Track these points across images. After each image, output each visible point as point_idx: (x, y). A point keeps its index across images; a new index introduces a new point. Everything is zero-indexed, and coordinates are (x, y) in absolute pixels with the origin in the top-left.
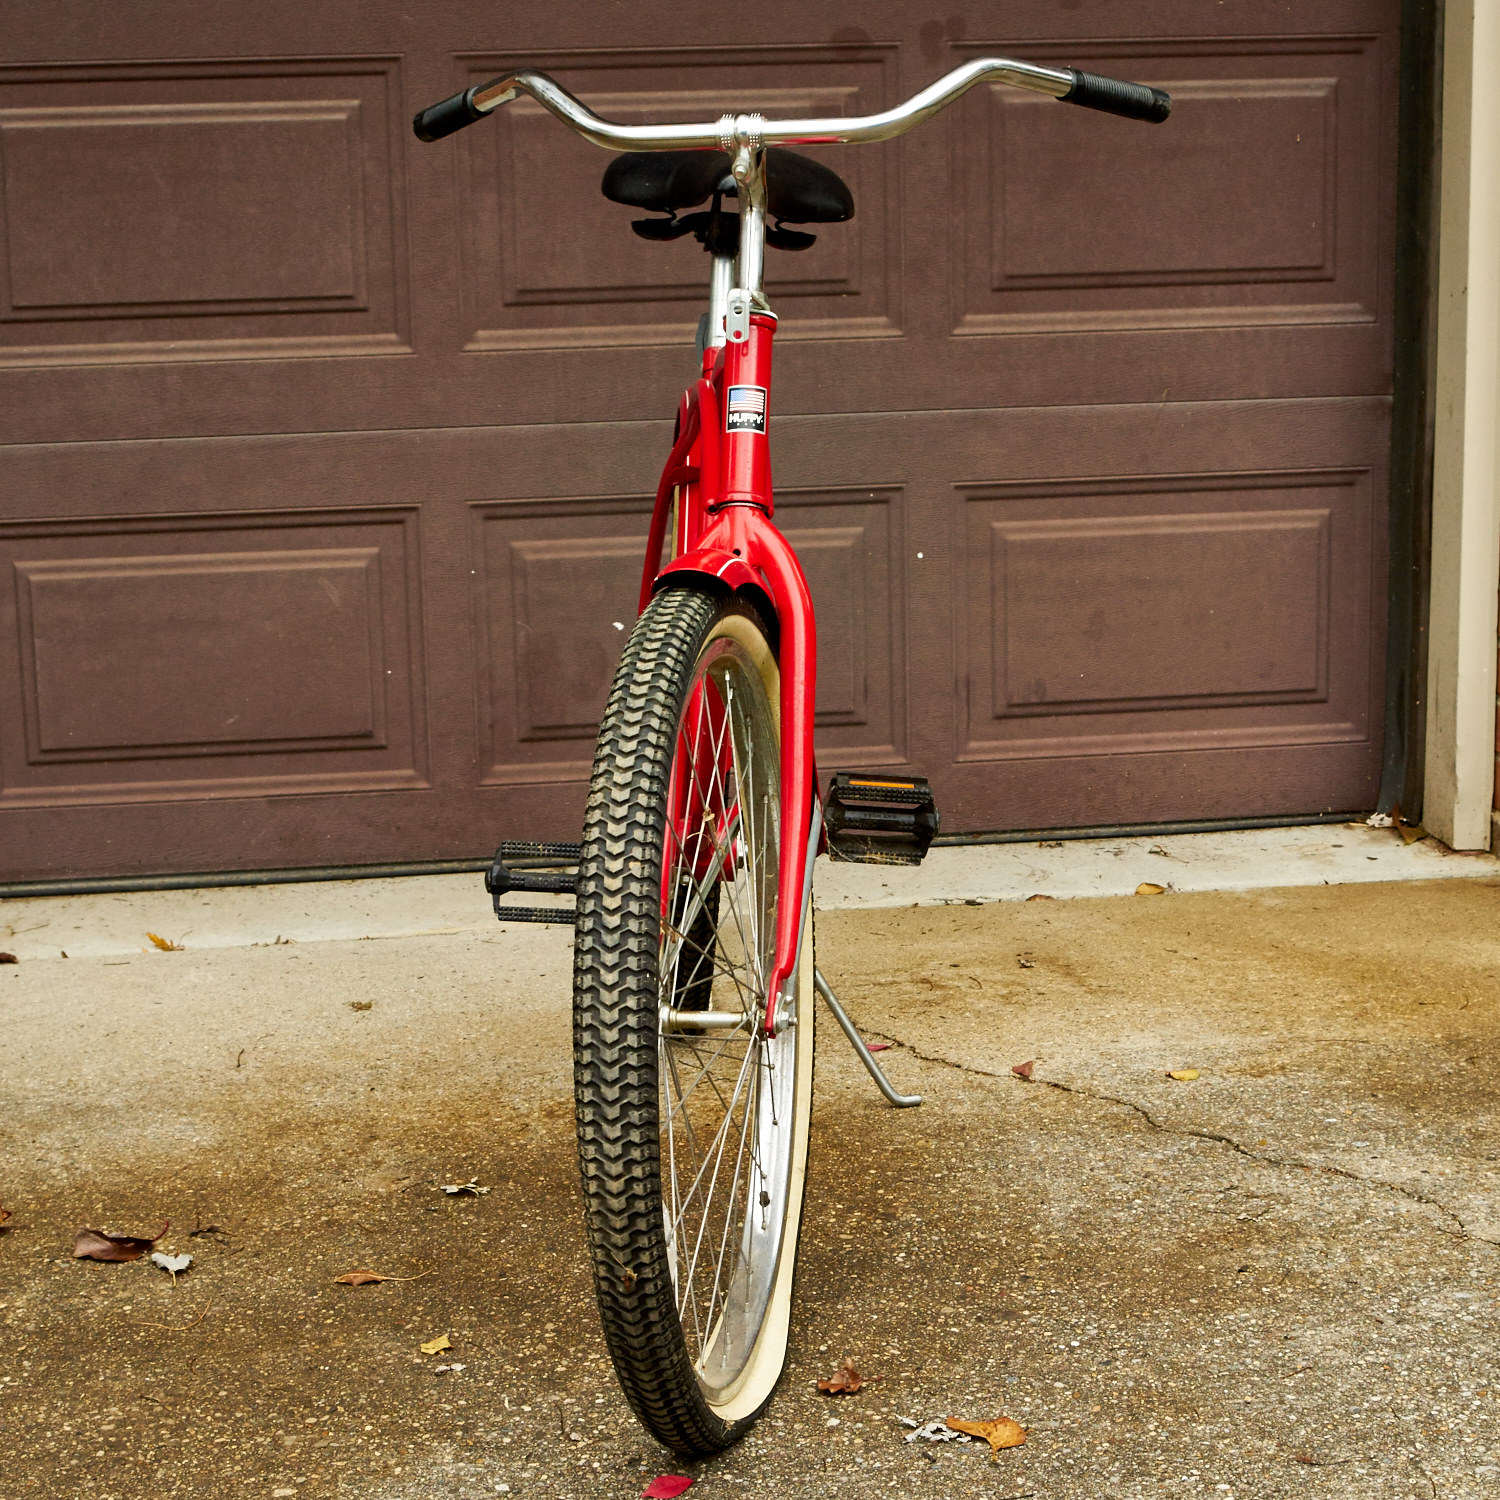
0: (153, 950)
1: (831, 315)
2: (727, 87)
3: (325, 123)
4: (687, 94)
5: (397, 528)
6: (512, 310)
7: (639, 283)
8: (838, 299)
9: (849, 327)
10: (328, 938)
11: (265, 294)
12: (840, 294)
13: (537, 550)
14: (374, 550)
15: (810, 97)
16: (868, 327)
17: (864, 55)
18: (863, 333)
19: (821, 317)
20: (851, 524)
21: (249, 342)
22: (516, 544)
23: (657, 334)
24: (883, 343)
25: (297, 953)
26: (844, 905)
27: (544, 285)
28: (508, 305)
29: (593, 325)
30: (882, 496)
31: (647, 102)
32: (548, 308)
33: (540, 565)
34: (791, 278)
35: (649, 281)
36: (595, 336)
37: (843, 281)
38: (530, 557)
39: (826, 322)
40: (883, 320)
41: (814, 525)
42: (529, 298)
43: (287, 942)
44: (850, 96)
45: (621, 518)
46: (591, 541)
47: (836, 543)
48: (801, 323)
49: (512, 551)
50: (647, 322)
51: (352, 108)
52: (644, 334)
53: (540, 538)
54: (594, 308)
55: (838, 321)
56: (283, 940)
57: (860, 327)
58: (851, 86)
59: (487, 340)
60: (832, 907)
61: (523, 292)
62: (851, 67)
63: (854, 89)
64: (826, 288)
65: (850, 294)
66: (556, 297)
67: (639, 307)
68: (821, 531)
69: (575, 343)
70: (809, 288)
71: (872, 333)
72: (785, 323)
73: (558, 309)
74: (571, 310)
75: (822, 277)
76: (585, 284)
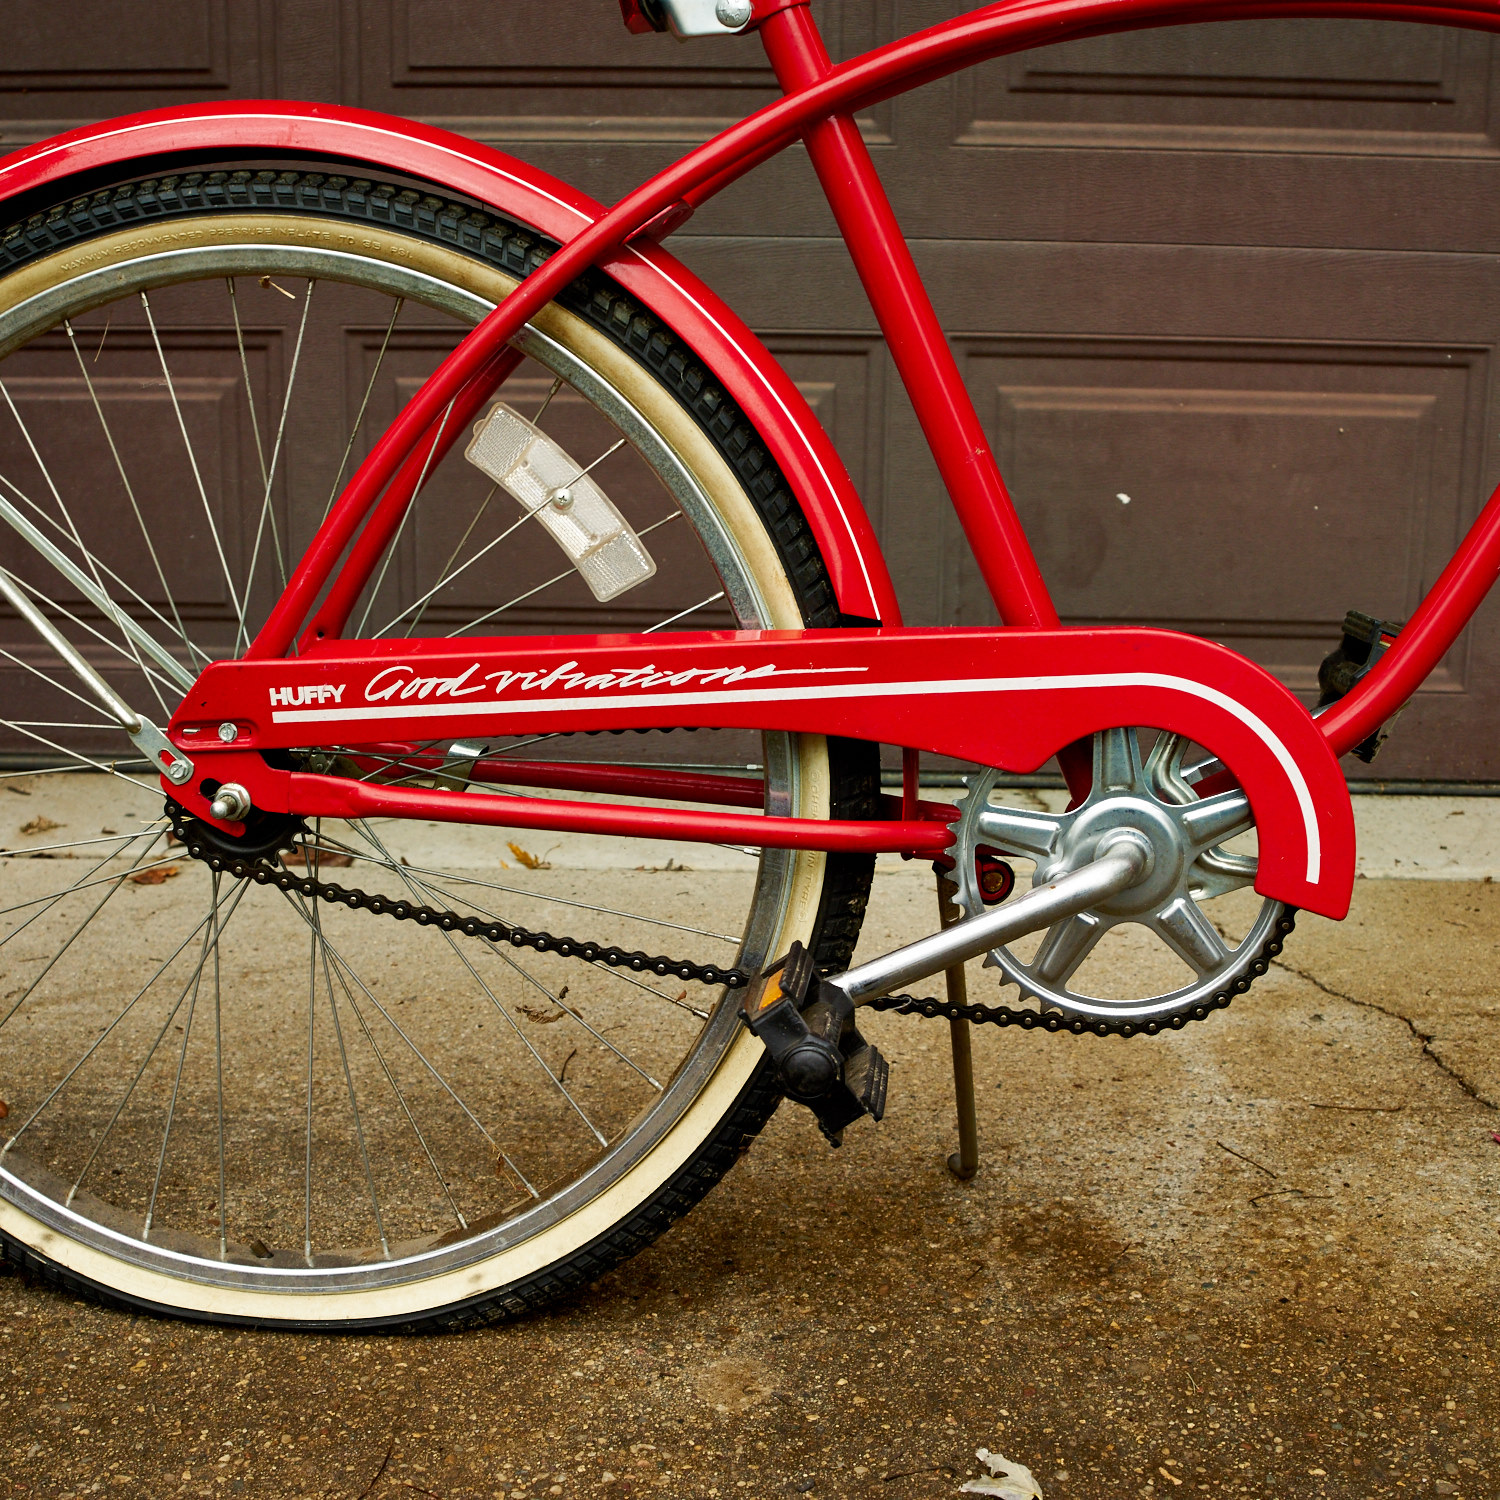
0: (514, 866)
1: (1417, 127)
5: (858, 361)
6: (1019, 98)
7: (1179, 71)
8: (1427, 108)
9: (1438, 144)
10: (733, 866)
11: (714, 62)
12: (1428, 101)
13: (1030, 398)
14: (829, 386)
16: (1461, 144)
18: (1454, 152)
19: (1402, 128)
20: (1419, 391)
21: (691, 121)
22: (1004, 389)
23: (1197, 137)
24: (1478, 166)
25: (690, 886)
26: (1396, 872)
27: (1060, 67)
28: (1014, 90)
29: (1118, 121)
30: (1461, 359)
32: (1061, 97)
33: (1034, 417)
34: (1371, 76)
35: (1191, 70)
36: (1119, 135)
37: (1435, 85)
38: (1021, 406)
39: (1409, 135)
40: (1480, 137)
41: (1374, 389)
42: (1040, 82)
43: (680, 869)
45: (1136, 364)
46: (1099, 391)
47: (1400, 414)
48: (1377, 134)
49: (998, 397)
50: (1187, 122)
52: (1183, 137)
53: (1035, 383)
54: (1120, 100)
55: (1424, 136)
56: (676, 864)
57: (1451, 144)
59: (984, 132)
60: (1380, 874)
61: (1032, 74)
64: (1412, 92)
65: (1441, 101)
66: (1075, 83)
67: (1177, 101)
68: (1384, 397)
69: (1094, 143)
70: (1392, 91)
71: (1465, 153)
72: (1358, 134)
73: (1076, 99)
74: (1092, 100)
75: (1409, 78)
76: (1110, 68)
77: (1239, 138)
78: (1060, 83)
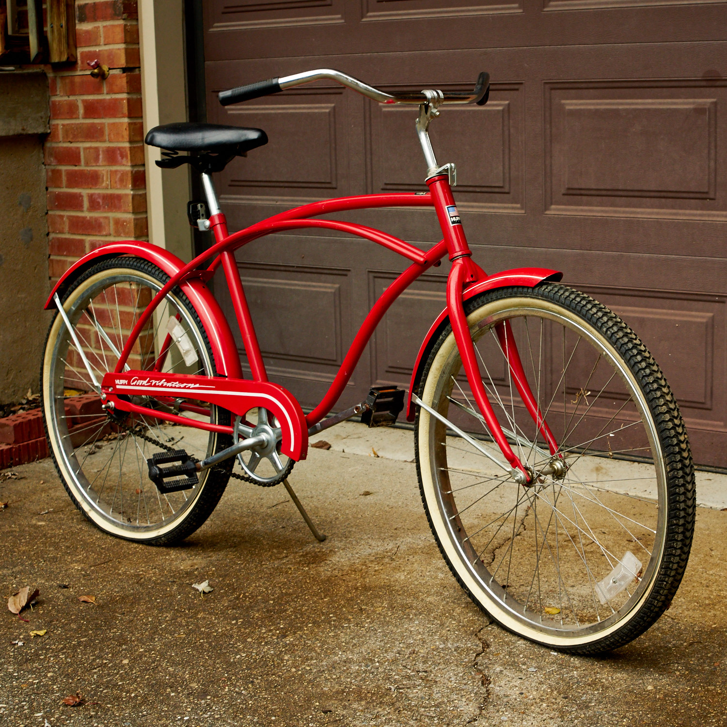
1: (702, 209)
2: (657, 98)
3: (494, 111)
4: (640, 101)
6: (566, 197)
7: (616, 188)
8: (706, 202)
9: (709, 215)
11: (470, 184)
12: (706, 199)
15: (694, 103)
16: (718, 216)
17: (718, 83)
18: (715, 219)
19: (697, 209)
20: (708, 311)
21: (466, 204)
23: (624, 212)
24: (724, 224)
27: (576, 186)
28: (564, 195)
29: (598, 206)
30: (723, 299)
31: (622, 104)
32: (580, 197)
34: (683, 190)
35: (620, 187)
36: (598, 211)
37: (707, 193)
39: (699, 212)
40: (725, 213)
41: (691, 310)
42: (571, 192)
44: (712, 103)
45: (607, 296)
47: (699, 320)
48: (688, 212)
50: (621, 207)
51: (505, 105)
52: (619, 212)
54: (599, 199)
55: (705, 212)
57: (714, 216)
58: (714, 98)
59: (555, 210)
61: (569, 189)
62: (713, 89)
63: (714, 100)
64: (699, 196)
65: (710, 199)
66: (583, 192)
67: (617, 199)
68: (694, 313)
69: (589, 214)
70: (692, 195)
71: (719, 219)
72: (681, 211)
73: (585, 198)
74: (590, 198)
75: (696, 190)
76: (593, 187)
77: (638, 213)
78: (578, 192)
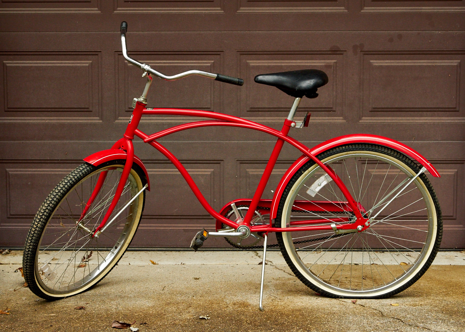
0: (151, 264)
1: (328, 116)
2: (304, 60)
3: (205, 66)
4: (294, 61)
5: (218, 165)
6: (249, 112)
7: (280, 107)
8: (330, 112)
9: (333, 119)
10: (194, 264)
12: (331, 111)
13: (253, 172)
14: (212, 170)
15: (324, 63)
16: (337, 119)
17: (338, 52)
18: (336, 121)
19: (325, 117)
22: (247, 170)
24: (341, 124)
25: (185, 267)
26: (324, 263)
27: (257, 107)
28: (248, 111)
30: (340, 162)
32: (257, 112)
33: (253, 175)
34: (319, 107)
35: (283, 106)
36: (269, 120)
37: (332, 108)
38: (251, 173)
39: (327, 118)
40: (341, 118)
42: (253, 110)
43: (184, 264)
44: (335, 62)
48: (320, 118)
49: (246, 171)
51: (212, 62)
53: (254, 169)
54: (269, 113)
55: (330, 118)
56: (183, 263)
57: (335, 119)
58: (335, 60)
60: (321, 264)
61: (252, 108)
62: (335, 55)
63: (336, 61)
64: (327, 109)
65: (333, 111)
66: (260, 110)
69: (264, 121)
70: (323, 109)
71: (338, 121)
72: (317, 118)
73: (260, 113)
74: (263, 113)
75: (326, 107)
76: (267, 107)
78: (257, 110)
